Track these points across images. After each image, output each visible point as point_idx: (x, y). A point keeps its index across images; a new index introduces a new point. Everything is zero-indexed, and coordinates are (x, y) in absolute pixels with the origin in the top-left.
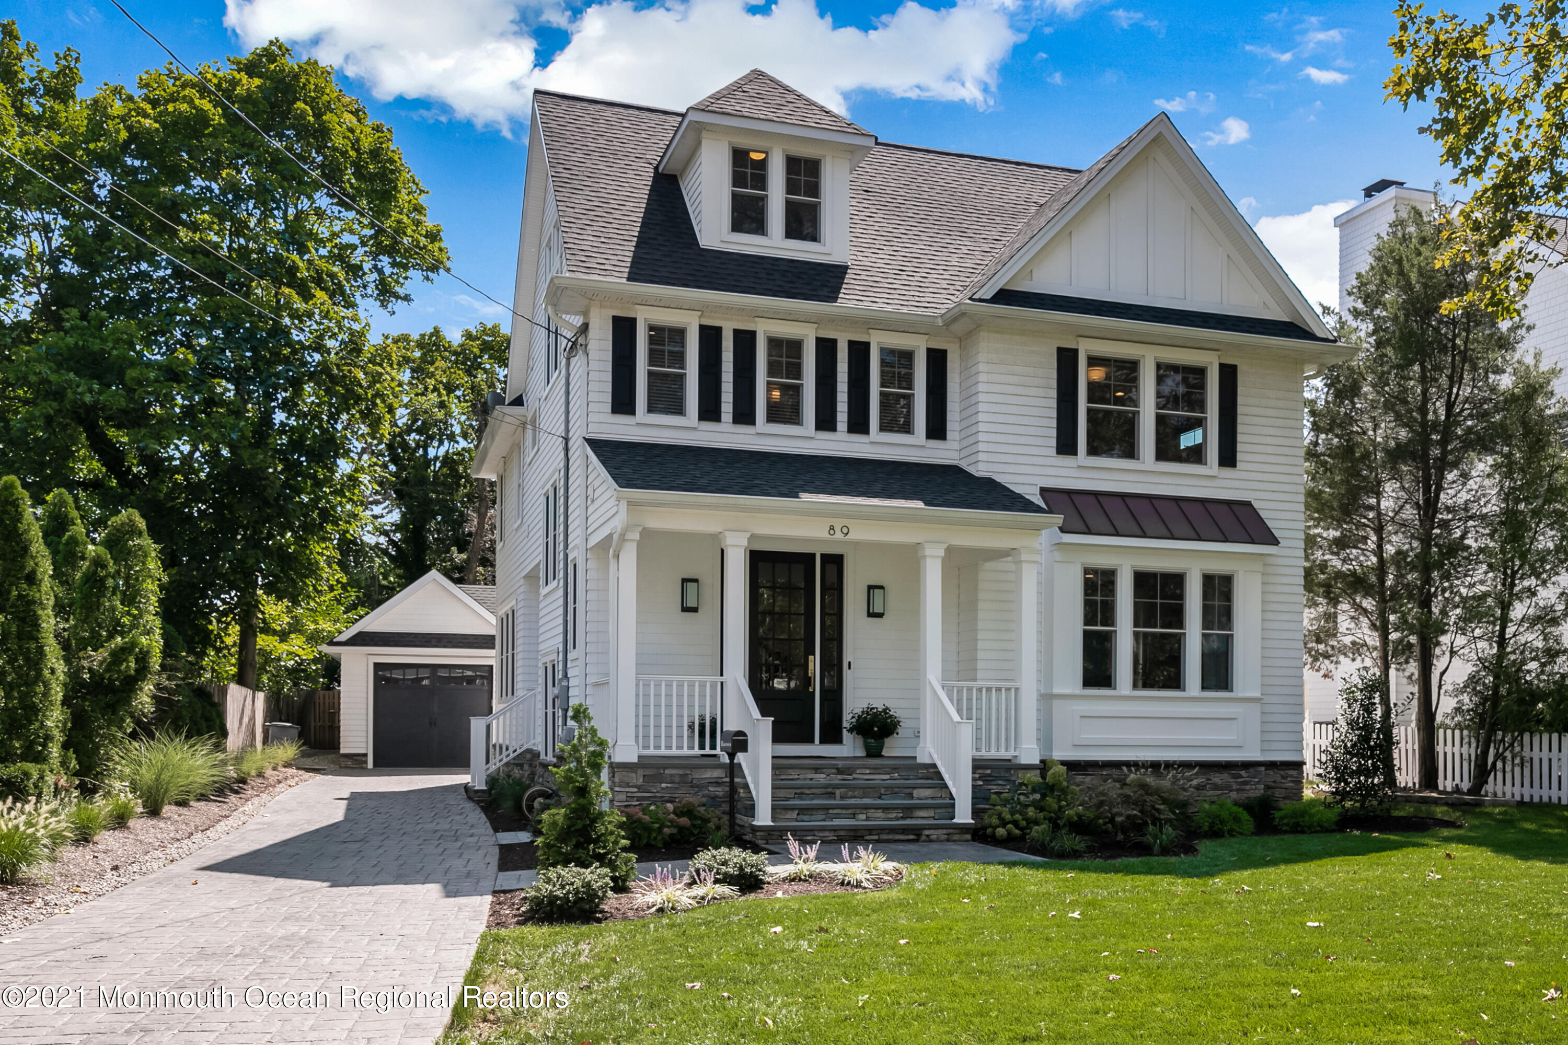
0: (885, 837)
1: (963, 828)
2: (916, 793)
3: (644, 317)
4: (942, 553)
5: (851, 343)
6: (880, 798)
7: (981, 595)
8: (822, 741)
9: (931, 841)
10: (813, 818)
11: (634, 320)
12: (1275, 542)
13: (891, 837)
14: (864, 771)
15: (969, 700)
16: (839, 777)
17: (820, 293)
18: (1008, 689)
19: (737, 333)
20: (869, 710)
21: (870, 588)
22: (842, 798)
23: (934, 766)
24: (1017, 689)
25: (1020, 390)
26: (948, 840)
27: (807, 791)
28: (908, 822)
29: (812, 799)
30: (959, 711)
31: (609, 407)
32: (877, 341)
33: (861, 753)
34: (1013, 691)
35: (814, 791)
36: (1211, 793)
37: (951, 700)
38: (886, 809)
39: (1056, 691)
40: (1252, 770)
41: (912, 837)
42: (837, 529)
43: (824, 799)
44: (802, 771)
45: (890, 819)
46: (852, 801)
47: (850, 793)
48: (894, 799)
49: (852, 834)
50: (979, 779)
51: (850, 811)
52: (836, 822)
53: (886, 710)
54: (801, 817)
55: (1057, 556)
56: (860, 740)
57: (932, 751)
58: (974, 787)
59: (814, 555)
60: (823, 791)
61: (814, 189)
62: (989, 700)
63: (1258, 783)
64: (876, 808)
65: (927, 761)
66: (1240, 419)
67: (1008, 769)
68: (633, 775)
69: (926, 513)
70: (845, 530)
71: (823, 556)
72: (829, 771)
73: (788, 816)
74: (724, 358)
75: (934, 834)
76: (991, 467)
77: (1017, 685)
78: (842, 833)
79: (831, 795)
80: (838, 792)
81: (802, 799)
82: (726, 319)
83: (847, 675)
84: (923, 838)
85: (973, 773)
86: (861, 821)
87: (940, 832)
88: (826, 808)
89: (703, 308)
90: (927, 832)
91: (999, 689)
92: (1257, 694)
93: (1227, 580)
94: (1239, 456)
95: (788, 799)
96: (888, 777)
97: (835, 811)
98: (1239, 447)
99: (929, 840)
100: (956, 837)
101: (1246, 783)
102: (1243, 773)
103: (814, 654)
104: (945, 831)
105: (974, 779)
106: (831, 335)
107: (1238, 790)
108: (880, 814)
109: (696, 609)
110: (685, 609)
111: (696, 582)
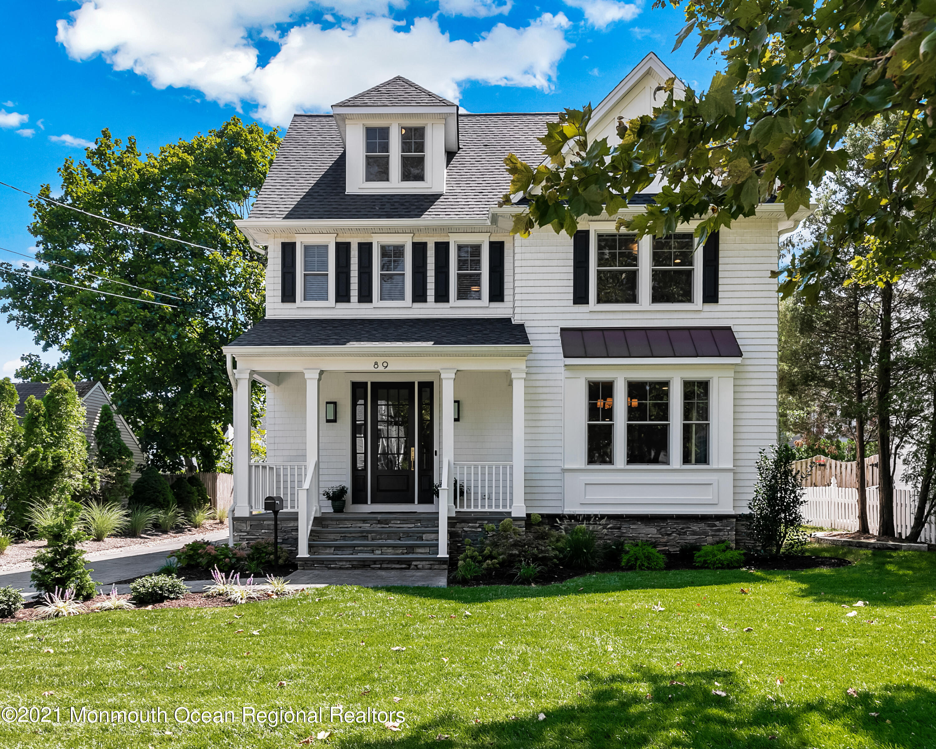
0: (385, 566)
1: (442, 561)
2: (424, 537)
3: (301, 241)
4: (453, 376)
5: (437, 244)
6: (399, 539)
8: (420, 502)
9: (418, 569)
10: (344, 553)
11: (294, 244)
12: (740, 355)
13: (389, 566)
14: (396, 522)
16: (379, 526)
17: (412, 213)
19: (360, 245)
22: (373, 539)
25: (546, 263)
26: (430, 569)
27: (349, 535)
28: (410, 556)
29: (353, 540)
31: (280, 299)
32: (454, 240)
35: (354, 535)
36: (691, 537)
38: (394, 547)
39: (567, 466)
40: (725, 521)
41: (404, 566)
42: (380, 364)
43: (360, 540)
45: (397, 554)
46: (380, 542)
47: (379, 536)
48: (409, 540)
49: (362, 563)
51: (369, 548)
52: (360, 556)
54: (336, 552)
55: (569, 374)
59: (414, 383)
60: (360, 535)
61: (420, 147)
63: (731, 530)
64: (388, 546)
66: (721, 268)
68: (244, 525)
69: (434, 349)
70: (385, 364)
71: (419, 383)
73: (327, 551)
74: (352, 262)
75: (420, 564)
76: (524, 317)
77: (511, 463)
78: (355, 563)
79: (366, 538)
80: (369, 535)
81: (346, 540)
82: (351, 237)
83: (435, 458)
84: (412, 567)
86: (377, 555)
87: (424, 563)
88: (354, 546)
89: (336, 231)
90: (414, 563)
92: (731, 466)
93: (704, 385)
94: (720, 295)
95: (337, 540)
96: (413, 525)
97: (359, 548)
98: (721, 288)
99: (417, 568)
100: (436, 567)
101: (720, 530)
102: (717, 523)
103: (414, 447)
104: (427, 563)
106: (423, 240)
107: (712, 535)
108: (390, 550)
109: (335, 421)
110: (328, 421)
111: (335, 403)
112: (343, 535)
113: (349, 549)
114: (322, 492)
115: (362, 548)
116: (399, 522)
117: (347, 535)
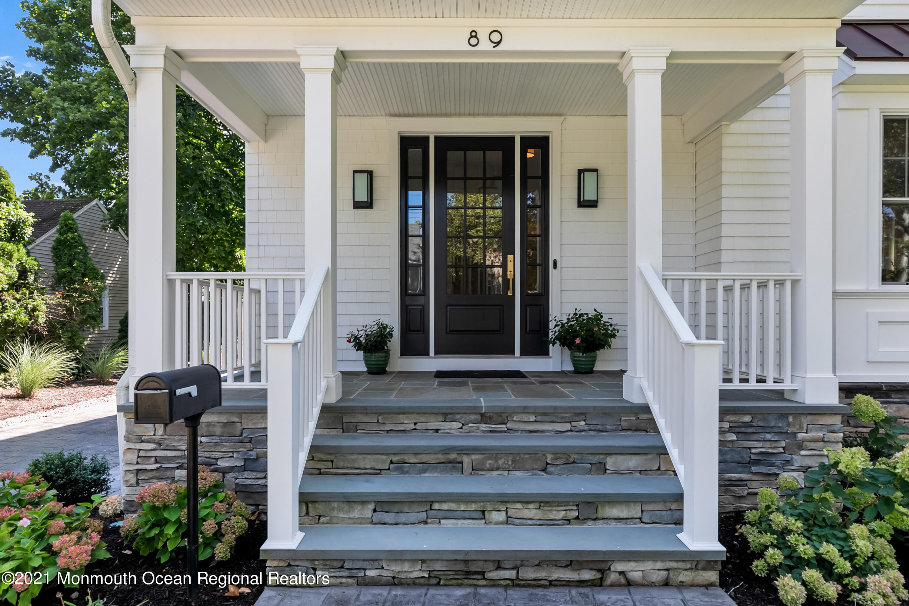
0: (529, 574)
2: (610, 463)
6: (545, 472)
7: (726, 166)
8: (524, 353)
9: (630, 583)
10: (402, 518)
13: (542, 574)
14: (525, 418)
15: (712, 302)
16: (483, 427)
18: (780, 283)
20: (578, 316)
21: (581, 172)
22: (474, 472)
23: (646, 409)
24: (795, 282)
26: (666, 584)
27: (413, 461)
29: (421, 472)
30: (695, 328)
33: (569, 367)
34: (788, 285)
35: (426, 459)
37: (679, 303)
38: (544, 502)
42: (483, 37)
43: (440, 474)
44: (422, 418)
45: (553, 526)
47: (489, 463)
48: (571, 474)
50: (730, 430)
51: (473, 507)
53: (598, 316)
54: (380, 516)
55: (845, 101)
56: (567, 352)
57: (645, 384)
58: (722, 443)
60: (441, 457)
62: (762, 301)
65: (636, 400)
67: (783, 415)
70: (495, 38)
71: (523, 139)
72: (465, 418)
75: (637, 569)
77: (797, 274)
79: (456, 466)
80: (466, 460)
83: (553, 274)
84: (612, 576)
85: (721, 420)
87: (649, 565)
88: (430, 501)
90: (618, 566)
91: (763, 285)
96: (567, 426)
97: (445, 506)
99: (626, 581)
100: (682, 577)
103: (513, 253)
104: (659, 565)
105: (722, 432)
108: (531, 512)
109: (368, 205)
110: (358, 205)
111: (370, 174)
112: (396, 459)
113: (416, 508)
114: (344, 333)
115: (453, 506)
116: (533, 418)
117: (407, 458)
